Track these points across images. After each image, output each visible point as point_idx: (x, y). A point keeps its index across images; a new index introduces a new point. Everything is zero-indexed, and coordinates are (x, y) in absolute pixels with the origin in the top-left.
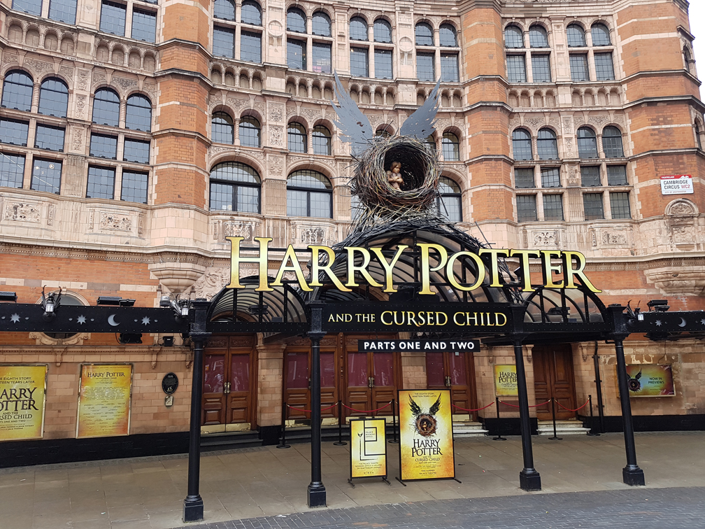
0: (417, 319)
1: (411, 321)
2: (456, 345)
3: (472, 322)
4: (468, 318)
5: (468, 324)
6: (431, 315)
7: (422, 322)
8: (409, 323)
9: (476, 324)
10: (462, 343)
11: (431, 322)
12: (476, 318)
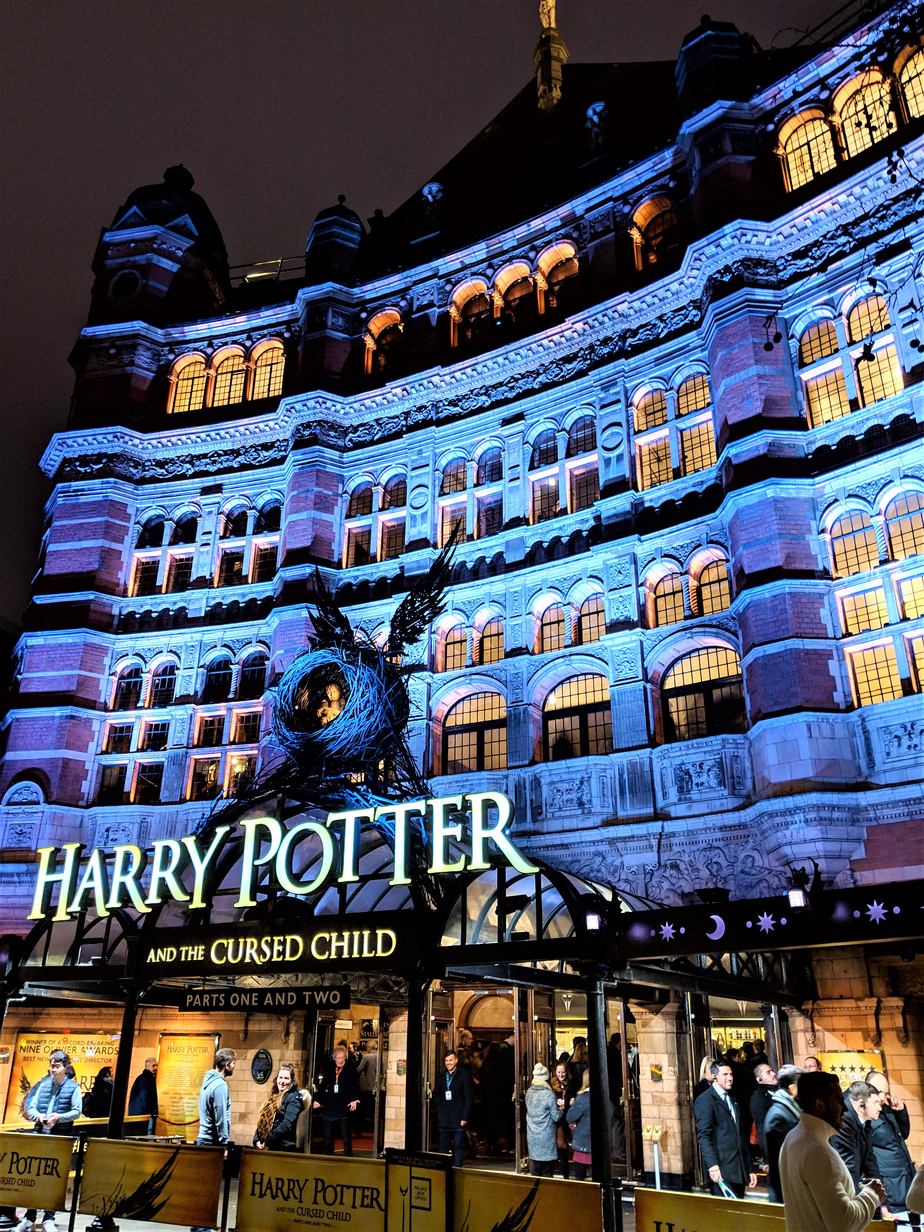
0: (260, 952)
1: (251, 955)
2: (312, 997)
3: (340, 950)
4: (334, 944)
5: (333, 956)
6: (280, 942)
7: (265, 955)
8: (248, 960)
9: (345, 955)
10: (321, 993)
11: (278, 956)
12: (345, 944)
